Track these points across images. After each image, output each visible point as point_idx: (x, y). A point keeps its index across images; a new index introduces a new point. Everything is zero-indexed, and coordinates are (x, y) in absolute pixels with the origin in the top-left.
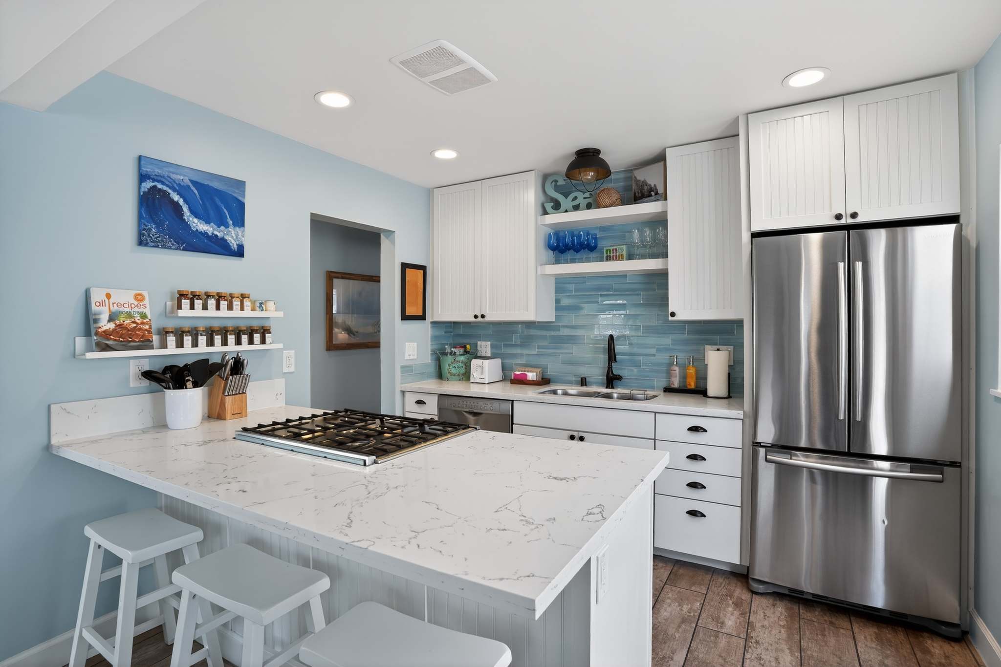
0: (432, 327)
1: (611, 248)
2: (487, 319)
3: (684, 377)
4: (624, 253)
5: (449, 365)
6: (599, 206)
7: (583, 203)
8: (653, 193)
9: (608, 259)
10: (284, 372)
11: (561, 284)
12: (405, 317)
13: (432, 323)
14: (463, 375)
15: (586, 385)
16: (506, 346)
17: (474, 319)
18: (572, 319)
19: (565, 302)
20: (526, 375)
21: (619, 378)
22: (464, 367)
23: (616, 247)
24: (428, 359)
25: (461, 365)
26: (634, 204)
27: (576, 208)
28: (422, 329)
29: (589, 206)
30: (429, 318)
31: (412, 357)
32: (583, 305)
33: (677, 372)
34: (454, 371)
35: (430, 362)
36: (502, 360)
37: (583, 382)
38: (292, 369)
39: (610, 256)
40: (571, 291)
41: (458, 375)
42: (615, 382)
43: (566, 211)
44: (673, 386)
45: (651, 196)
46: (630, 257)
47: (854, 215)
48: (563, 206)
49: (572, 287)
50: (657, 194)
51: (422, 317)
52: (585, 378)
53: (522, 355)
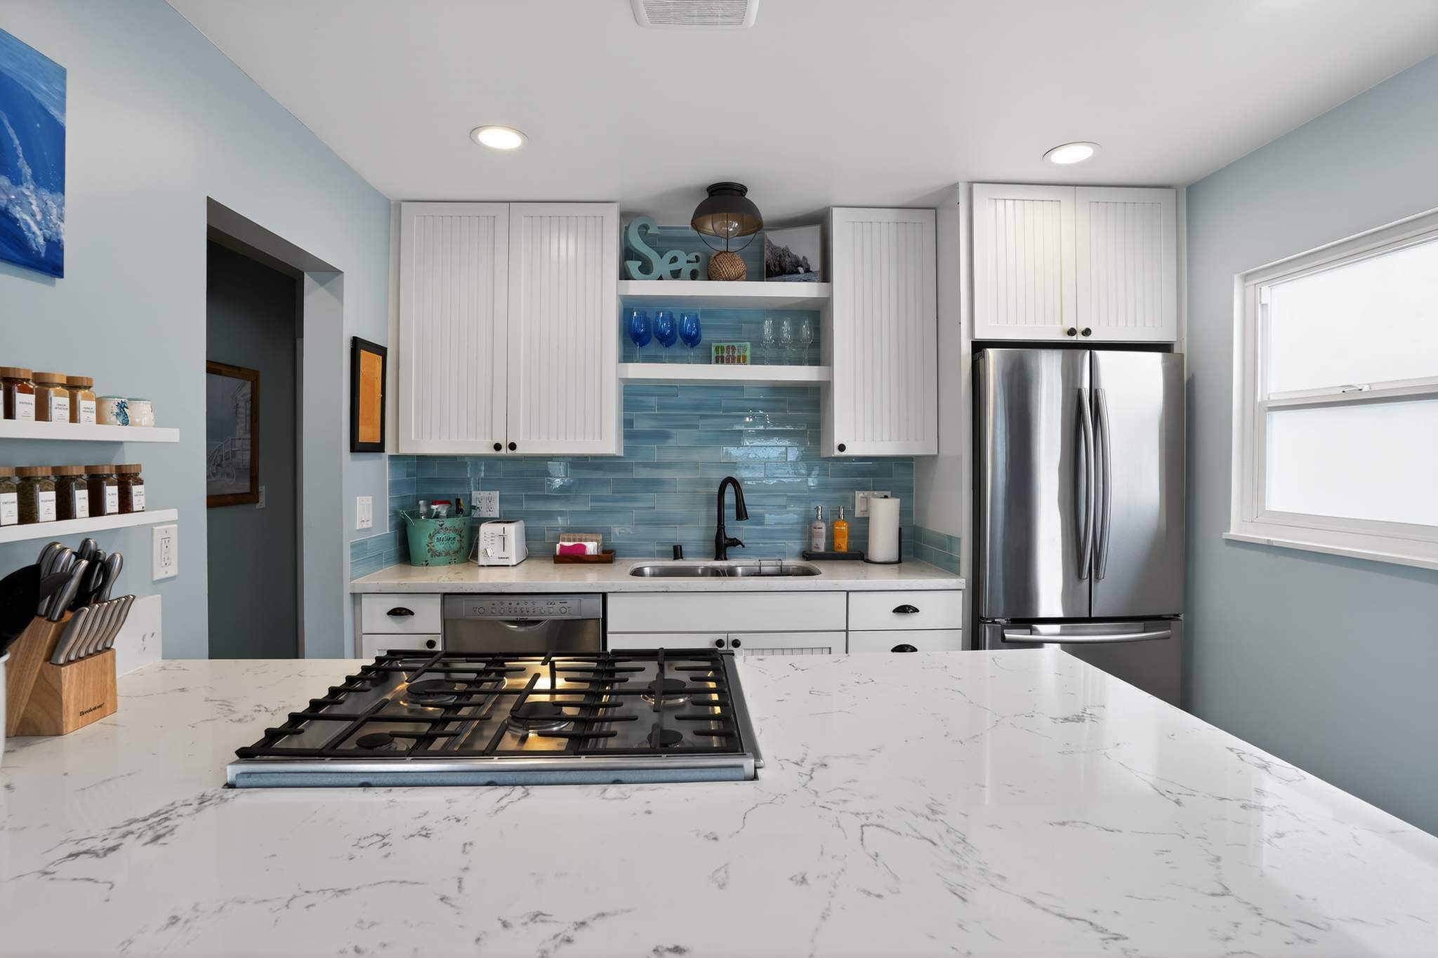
0: (391, 465)
1: (725, 345)
2: (520, 451)
3: (831, 537)
4: (748, 354)
5: (431, 537)
6: (710, 277)
7: (687, 269)
8: (801, 270)
9: (720, 360)
10: (156, 577)
11: (633, 395)
12: (357, 447)
13: (392, 457)
14: (455, 552)
15: (682, 558)
16: (529, 498)
17: (493, 452)
18: (655, 452)
19: (642, 425)
20: (584, 547)
21: (735, 542)
22: (458, 538)
23: (733, 344)
24: (386, 529)
25: (452, 535)
26: (767, 281)
27: (676, 275)
28: (375, 469)
29: (694, 276)
30: (389, 449)
31: (365, 525)
32: (673, 431)
33: (824, 530)
34: (439, 547)
35: (388, 532)
36: (525, 524)
37: (677, 553)
38: (172, 571)
39: (722, 357)
40: (651, 408)
41: (447, 554)
42: (729, 550)
43: (661, 278)
44: (815, 550)
45: (798, 273)
46: (756, 361)
47: (1087, 332)
48: (657, 270)
49: (653, 401)
50: (808, 271)
51: (379, 448)
52: (681, 546)
53: (561, 513)
